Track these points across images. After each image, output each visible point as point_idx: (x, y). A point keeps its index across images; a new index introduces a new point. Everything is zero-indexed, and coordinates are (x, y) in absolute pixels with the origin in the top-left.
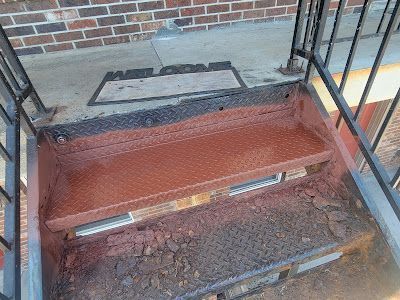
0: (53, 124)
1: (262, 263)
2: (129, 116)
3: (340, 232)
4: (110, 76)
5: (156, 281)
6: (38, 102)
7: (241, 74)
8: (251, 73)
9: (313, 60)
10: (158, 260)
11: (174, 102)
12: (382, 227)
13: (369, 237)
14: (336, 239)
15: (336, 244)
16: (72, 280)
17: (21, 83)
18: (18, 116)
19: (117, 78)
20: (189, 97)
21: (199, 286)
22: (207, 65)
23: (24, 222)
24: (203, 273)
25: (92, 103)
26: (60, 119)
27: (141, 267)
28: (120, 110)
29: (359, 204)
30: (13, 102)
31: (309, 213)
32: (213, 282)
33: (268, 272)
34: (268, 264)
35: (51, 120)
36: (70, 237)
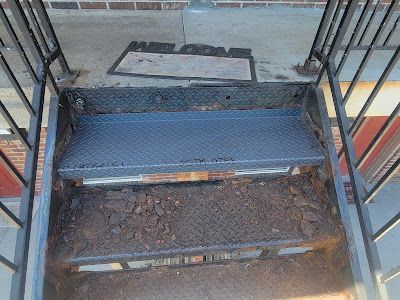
0: (75, 86)
1: (231, 241)
2: (141, 90)
3: (309, 231)
4: (134, 46)
5: (139, 235)
6: (64, 64)
7: (257, 66)
8: (266, 66)
9: (326, 65)
10: (144, 219)
11: (185, 84)
12: (348, 235)
13: (334, 241)
14: (303, 236)
15: (301, 240)
16: (73, 219)
17: (51, 46)
18: (45, 77)
19: (140, 49)
20: (200, 82)
21: (173, 247)
22: (227, 50)
23: (40, 172)
24: (179, 237)
25: (111, 72)
26: (81, 83)
27: (130, 222)
28: (135, 83)
29: (334, 211)
30: (42, 64)
31: (286, 209)
32: (186, 247)
33: (234, 249)
34: (236, 243)
35: (73, 82)
36: (77, 185)
